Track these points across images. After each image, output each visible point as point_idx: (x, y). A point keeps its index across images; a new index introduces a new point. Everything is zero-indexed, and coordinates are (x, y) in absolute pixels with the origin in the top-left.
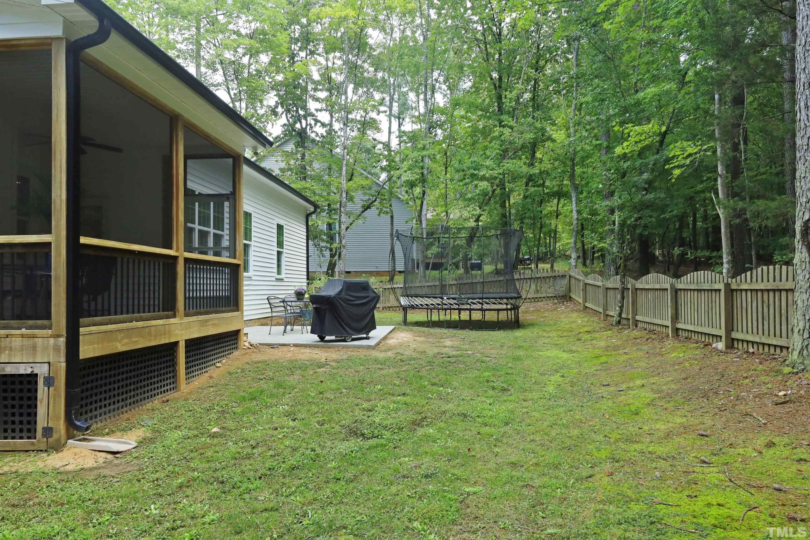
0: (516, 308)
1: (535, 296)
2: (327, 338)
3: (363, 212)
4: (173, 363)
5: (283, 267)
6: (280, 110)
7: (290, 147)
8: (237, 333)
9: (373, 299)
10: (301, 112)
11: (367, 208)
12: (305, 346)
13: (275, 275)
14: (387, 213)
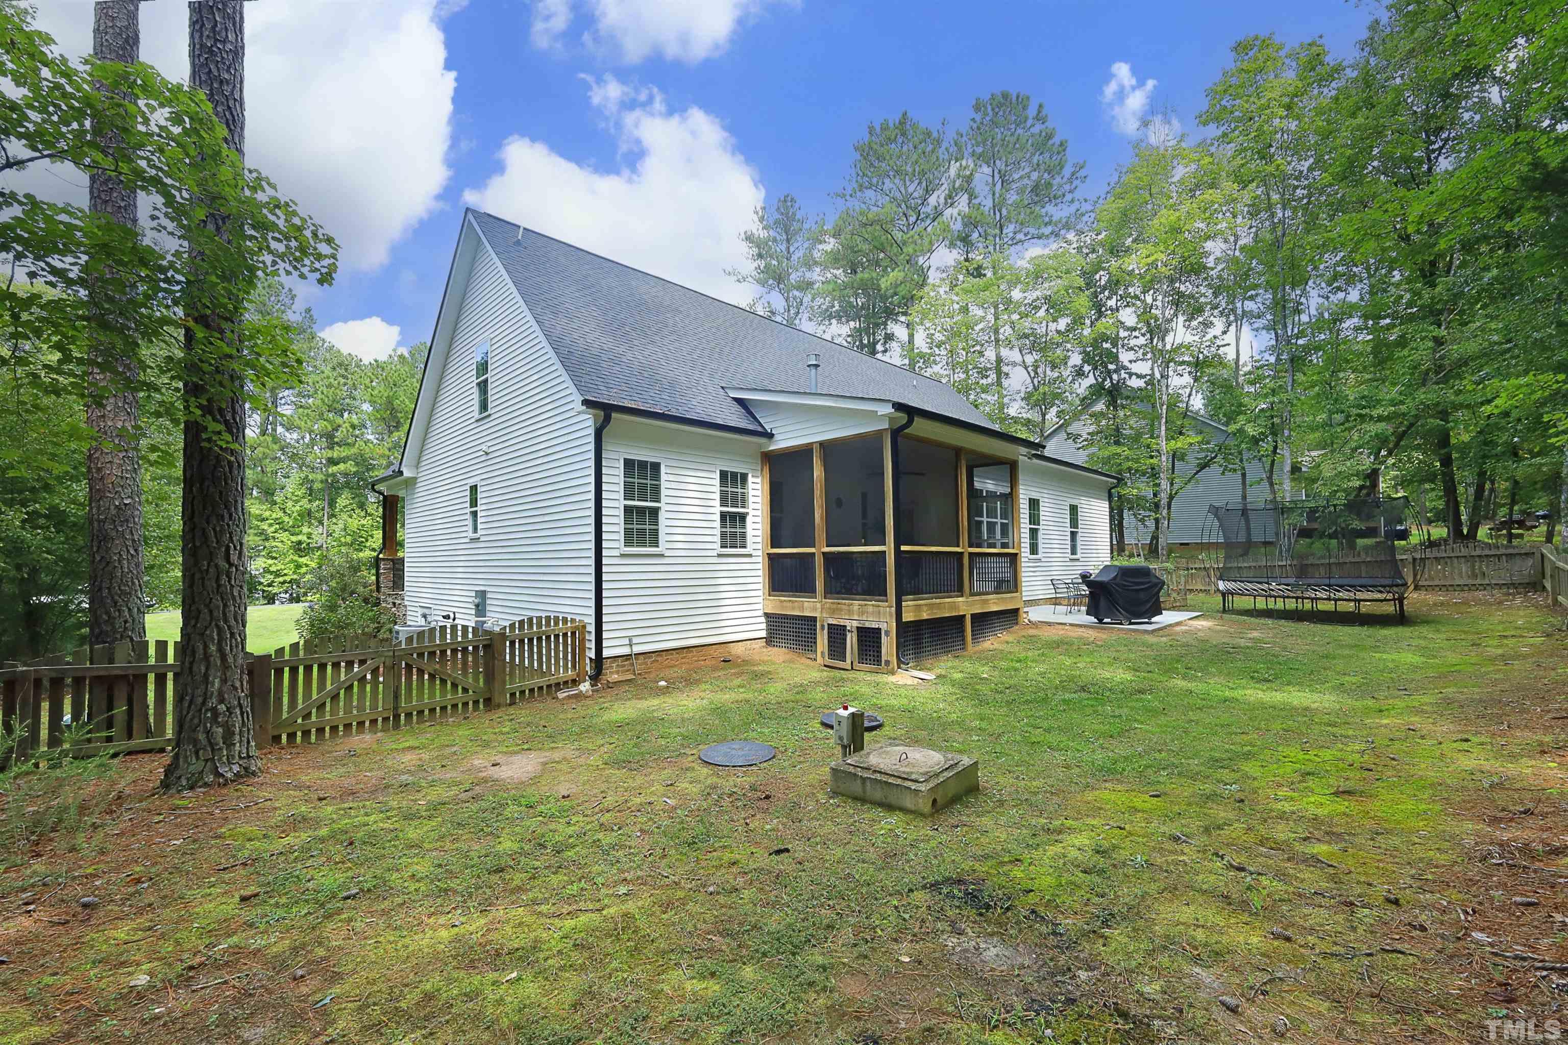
0: (1401, 600)
1: (1470, 582)
2: (1106, 620)
3: (1198, 472)
4: (962, 631)
5: (1079, 547)
6: (1087, 368)
7: (1100, 406)
8: (1017, 611)
9: (1156, 585)
10: (1112, 367)
11: (1203, 466)
12: (1080, 626)
13: (1069, 555)
14: (1235, 470)
